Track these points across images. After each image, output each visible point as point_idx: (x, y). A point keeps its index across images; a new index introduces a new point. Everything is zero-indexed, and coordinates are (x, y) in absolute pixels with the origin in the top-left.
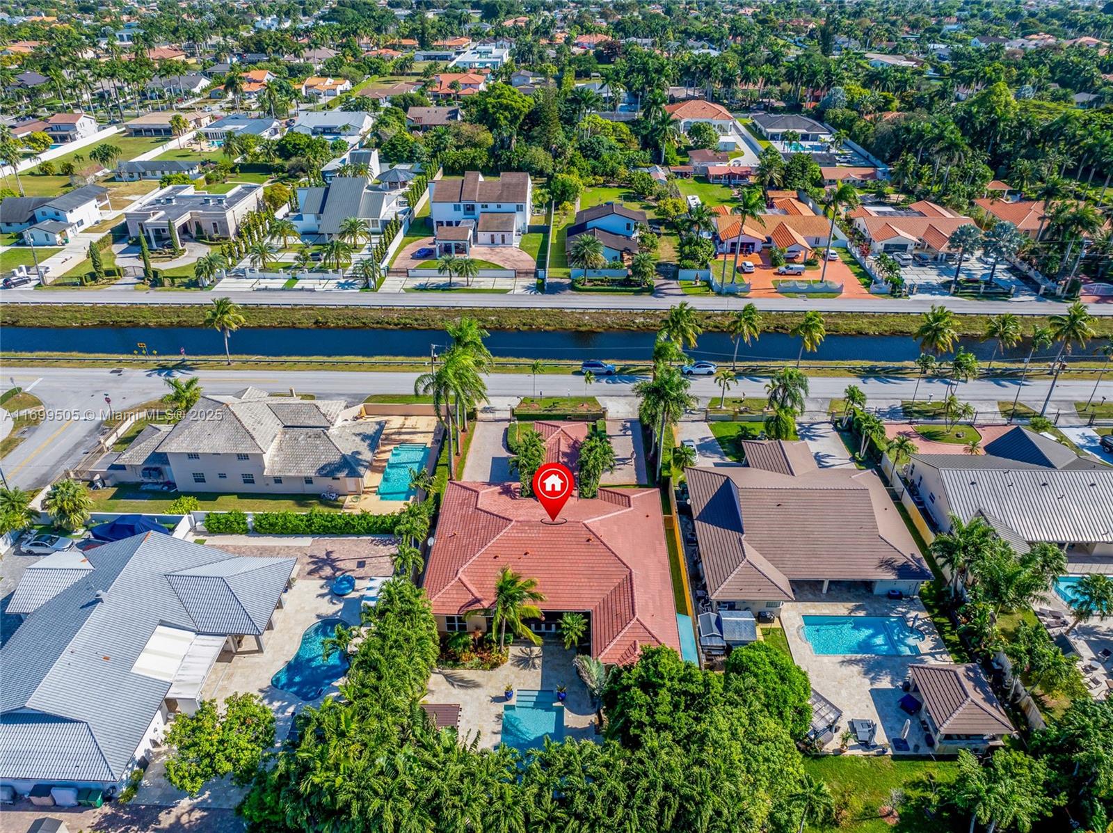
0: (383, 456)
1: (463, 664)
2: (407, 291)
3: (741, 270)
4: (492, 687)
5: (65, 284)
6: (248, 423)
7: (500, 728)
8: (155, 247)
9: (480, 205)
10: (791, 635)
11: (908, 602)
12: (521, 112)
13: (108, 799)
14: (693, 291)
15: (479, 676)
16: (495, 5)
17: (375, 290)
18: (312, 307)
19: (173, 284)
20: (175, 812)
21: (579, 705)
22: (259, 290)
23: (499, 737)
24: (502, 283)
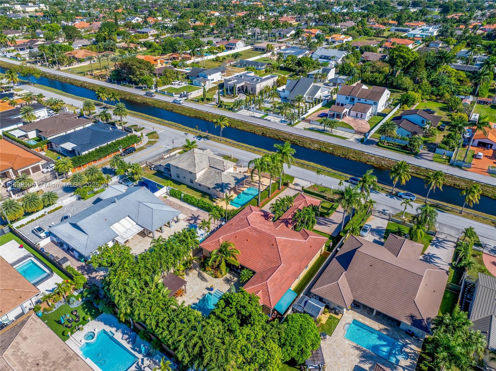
0: (243, 189)
1: (207, 271)
2: (305, 129)
3: (474, 156)
4: (210, 284)
5: (193, 101)
6: (197, 161)
7: (201, 298)
8: (229, 93)
9: (357, 99)
10: (341, 324)
11: (414, 340)
12: (409, 60)
13: (85, 261)
14: (438, 160)
15: (209, 278)
16: (448, 7)
17: (292, 126)
18: (263, 127)
19: (225, 108)
20: (98, 274)
22: (252, 116)
23: (198, 301)
24: (347, 135)
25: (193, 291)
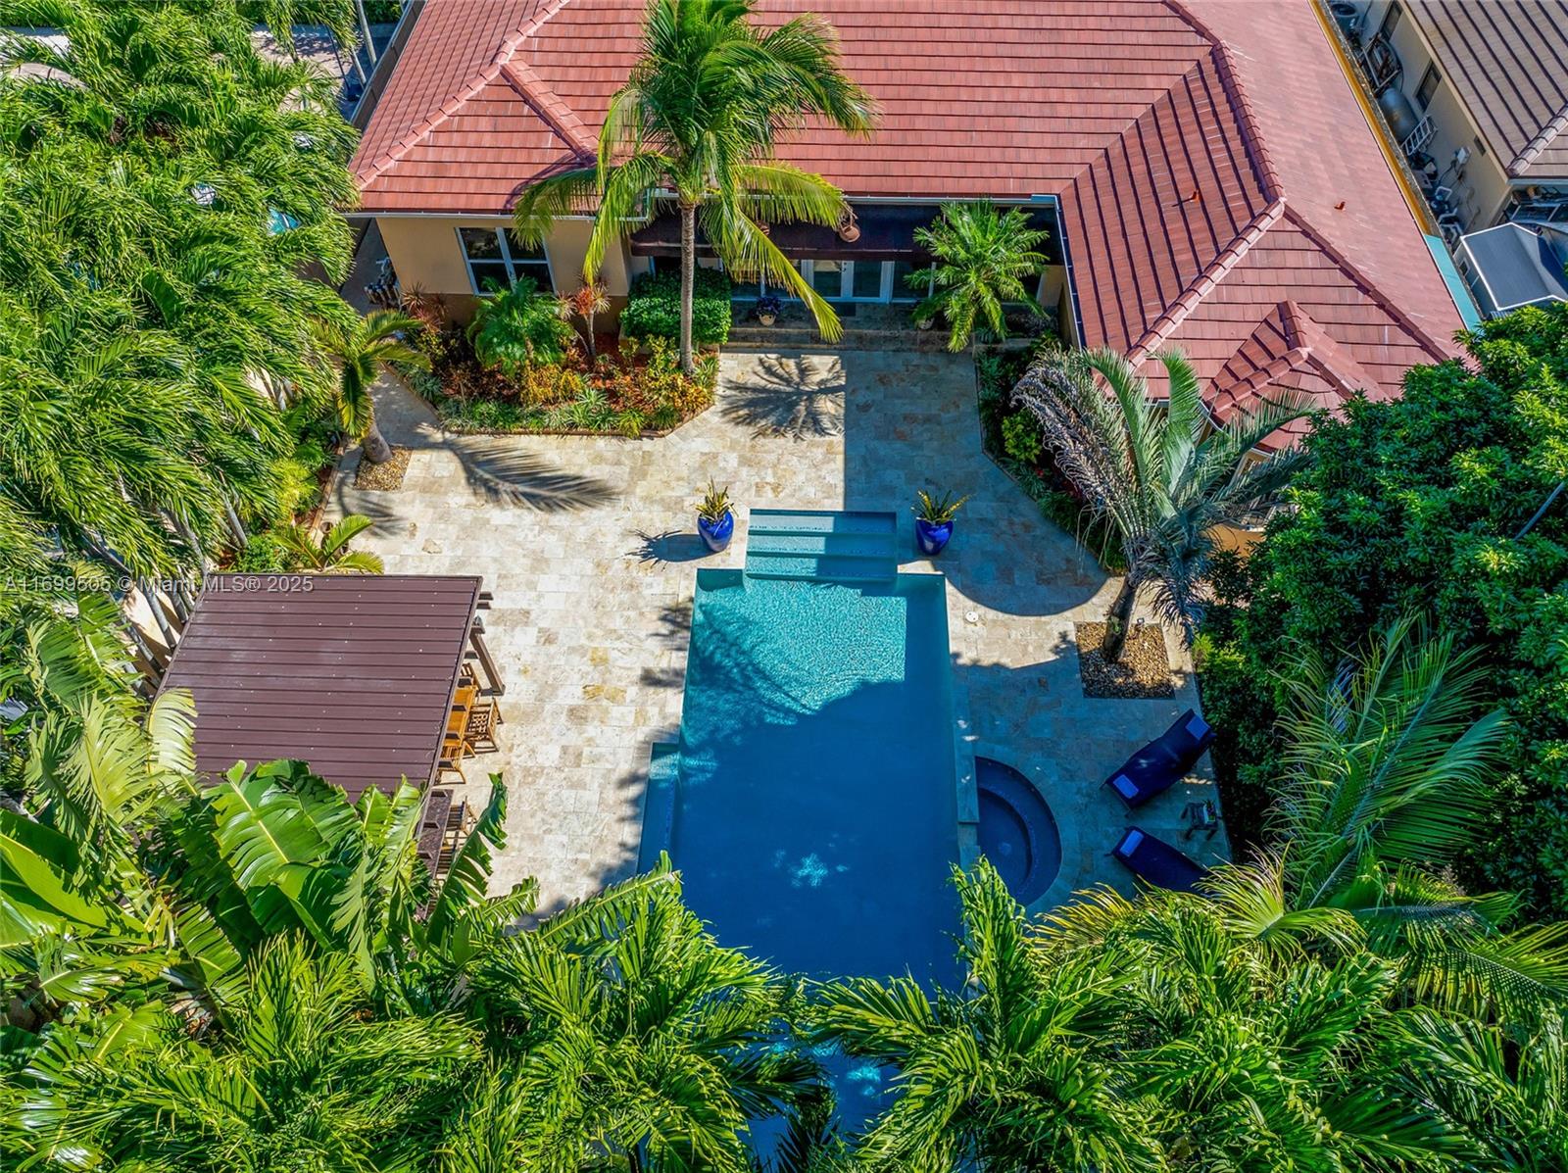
1: (538, 414)
4: (648, 500)
7: (679, 661)
15: (599, 459)
21: (1006, 574)
23: (673, 703)
25: (549, 639)
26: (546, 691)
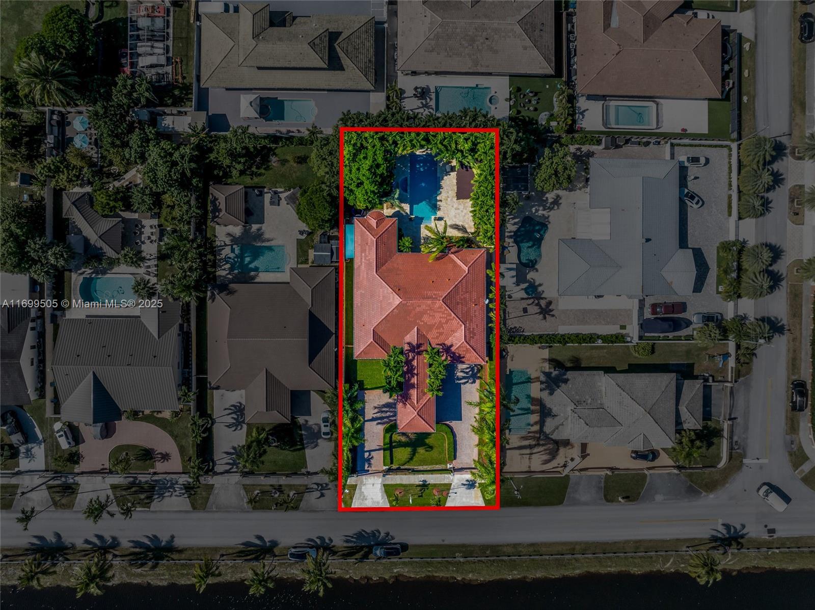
26: (452, 200)
